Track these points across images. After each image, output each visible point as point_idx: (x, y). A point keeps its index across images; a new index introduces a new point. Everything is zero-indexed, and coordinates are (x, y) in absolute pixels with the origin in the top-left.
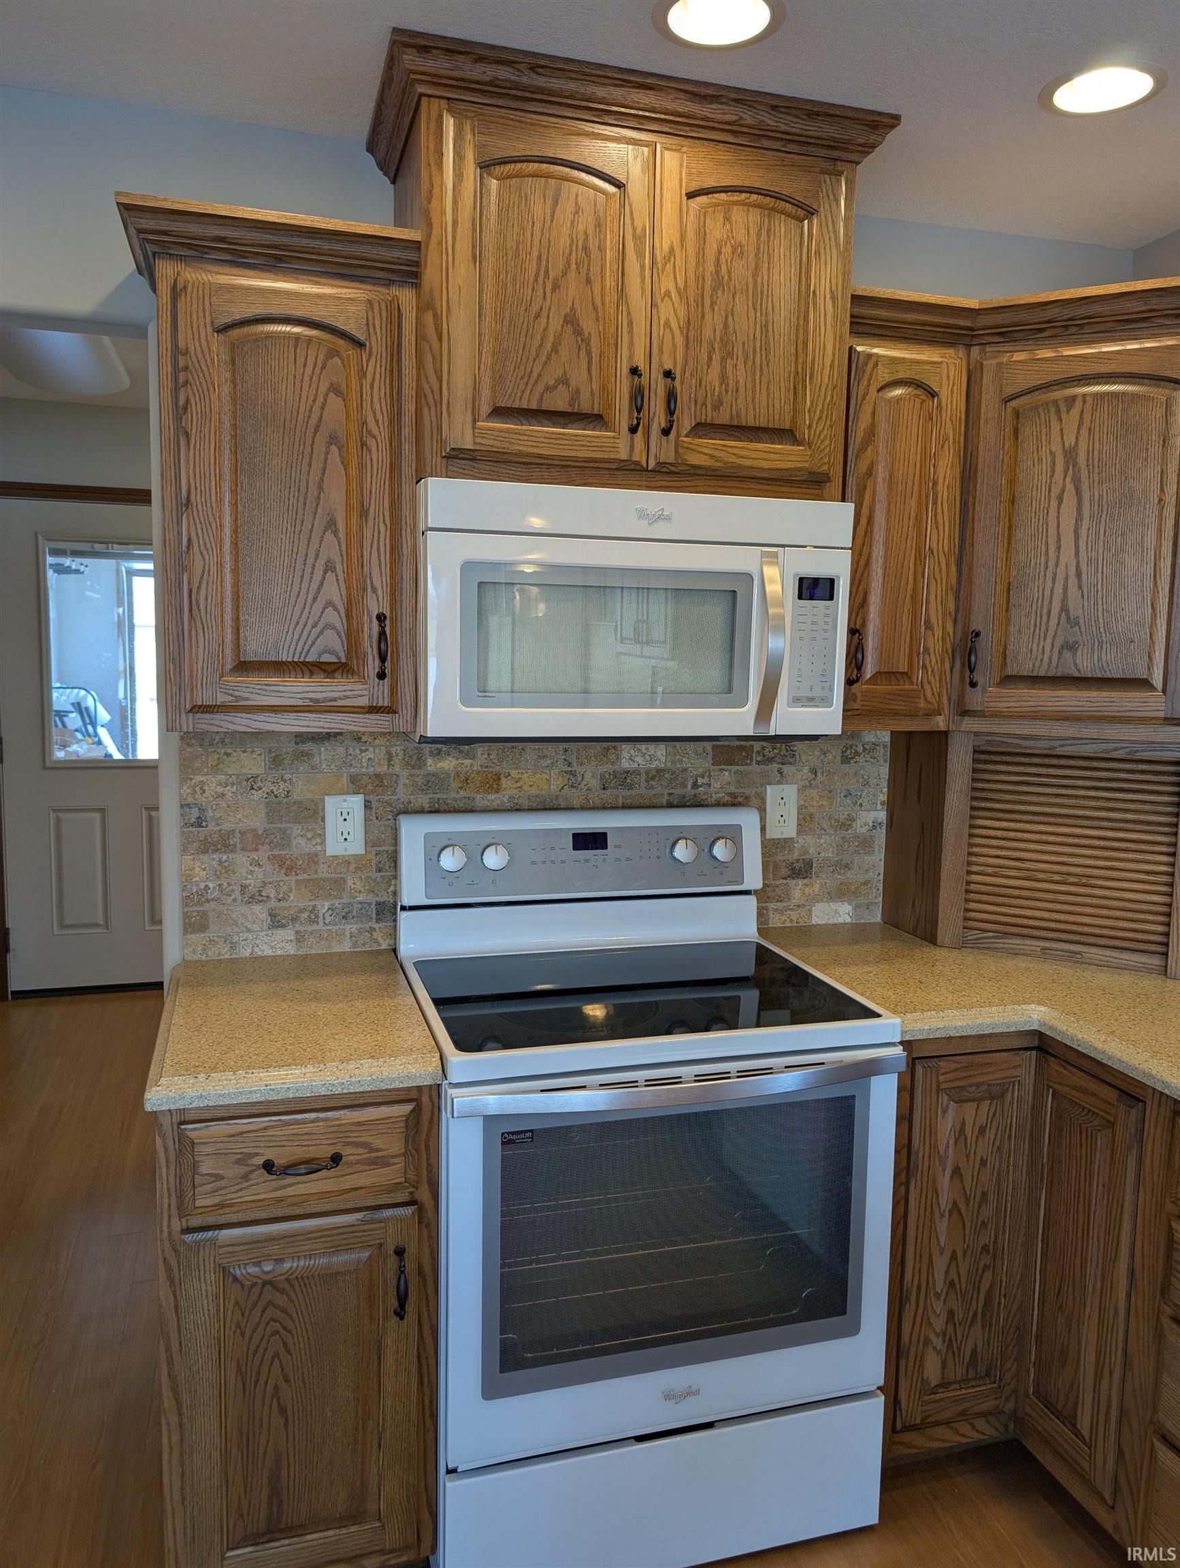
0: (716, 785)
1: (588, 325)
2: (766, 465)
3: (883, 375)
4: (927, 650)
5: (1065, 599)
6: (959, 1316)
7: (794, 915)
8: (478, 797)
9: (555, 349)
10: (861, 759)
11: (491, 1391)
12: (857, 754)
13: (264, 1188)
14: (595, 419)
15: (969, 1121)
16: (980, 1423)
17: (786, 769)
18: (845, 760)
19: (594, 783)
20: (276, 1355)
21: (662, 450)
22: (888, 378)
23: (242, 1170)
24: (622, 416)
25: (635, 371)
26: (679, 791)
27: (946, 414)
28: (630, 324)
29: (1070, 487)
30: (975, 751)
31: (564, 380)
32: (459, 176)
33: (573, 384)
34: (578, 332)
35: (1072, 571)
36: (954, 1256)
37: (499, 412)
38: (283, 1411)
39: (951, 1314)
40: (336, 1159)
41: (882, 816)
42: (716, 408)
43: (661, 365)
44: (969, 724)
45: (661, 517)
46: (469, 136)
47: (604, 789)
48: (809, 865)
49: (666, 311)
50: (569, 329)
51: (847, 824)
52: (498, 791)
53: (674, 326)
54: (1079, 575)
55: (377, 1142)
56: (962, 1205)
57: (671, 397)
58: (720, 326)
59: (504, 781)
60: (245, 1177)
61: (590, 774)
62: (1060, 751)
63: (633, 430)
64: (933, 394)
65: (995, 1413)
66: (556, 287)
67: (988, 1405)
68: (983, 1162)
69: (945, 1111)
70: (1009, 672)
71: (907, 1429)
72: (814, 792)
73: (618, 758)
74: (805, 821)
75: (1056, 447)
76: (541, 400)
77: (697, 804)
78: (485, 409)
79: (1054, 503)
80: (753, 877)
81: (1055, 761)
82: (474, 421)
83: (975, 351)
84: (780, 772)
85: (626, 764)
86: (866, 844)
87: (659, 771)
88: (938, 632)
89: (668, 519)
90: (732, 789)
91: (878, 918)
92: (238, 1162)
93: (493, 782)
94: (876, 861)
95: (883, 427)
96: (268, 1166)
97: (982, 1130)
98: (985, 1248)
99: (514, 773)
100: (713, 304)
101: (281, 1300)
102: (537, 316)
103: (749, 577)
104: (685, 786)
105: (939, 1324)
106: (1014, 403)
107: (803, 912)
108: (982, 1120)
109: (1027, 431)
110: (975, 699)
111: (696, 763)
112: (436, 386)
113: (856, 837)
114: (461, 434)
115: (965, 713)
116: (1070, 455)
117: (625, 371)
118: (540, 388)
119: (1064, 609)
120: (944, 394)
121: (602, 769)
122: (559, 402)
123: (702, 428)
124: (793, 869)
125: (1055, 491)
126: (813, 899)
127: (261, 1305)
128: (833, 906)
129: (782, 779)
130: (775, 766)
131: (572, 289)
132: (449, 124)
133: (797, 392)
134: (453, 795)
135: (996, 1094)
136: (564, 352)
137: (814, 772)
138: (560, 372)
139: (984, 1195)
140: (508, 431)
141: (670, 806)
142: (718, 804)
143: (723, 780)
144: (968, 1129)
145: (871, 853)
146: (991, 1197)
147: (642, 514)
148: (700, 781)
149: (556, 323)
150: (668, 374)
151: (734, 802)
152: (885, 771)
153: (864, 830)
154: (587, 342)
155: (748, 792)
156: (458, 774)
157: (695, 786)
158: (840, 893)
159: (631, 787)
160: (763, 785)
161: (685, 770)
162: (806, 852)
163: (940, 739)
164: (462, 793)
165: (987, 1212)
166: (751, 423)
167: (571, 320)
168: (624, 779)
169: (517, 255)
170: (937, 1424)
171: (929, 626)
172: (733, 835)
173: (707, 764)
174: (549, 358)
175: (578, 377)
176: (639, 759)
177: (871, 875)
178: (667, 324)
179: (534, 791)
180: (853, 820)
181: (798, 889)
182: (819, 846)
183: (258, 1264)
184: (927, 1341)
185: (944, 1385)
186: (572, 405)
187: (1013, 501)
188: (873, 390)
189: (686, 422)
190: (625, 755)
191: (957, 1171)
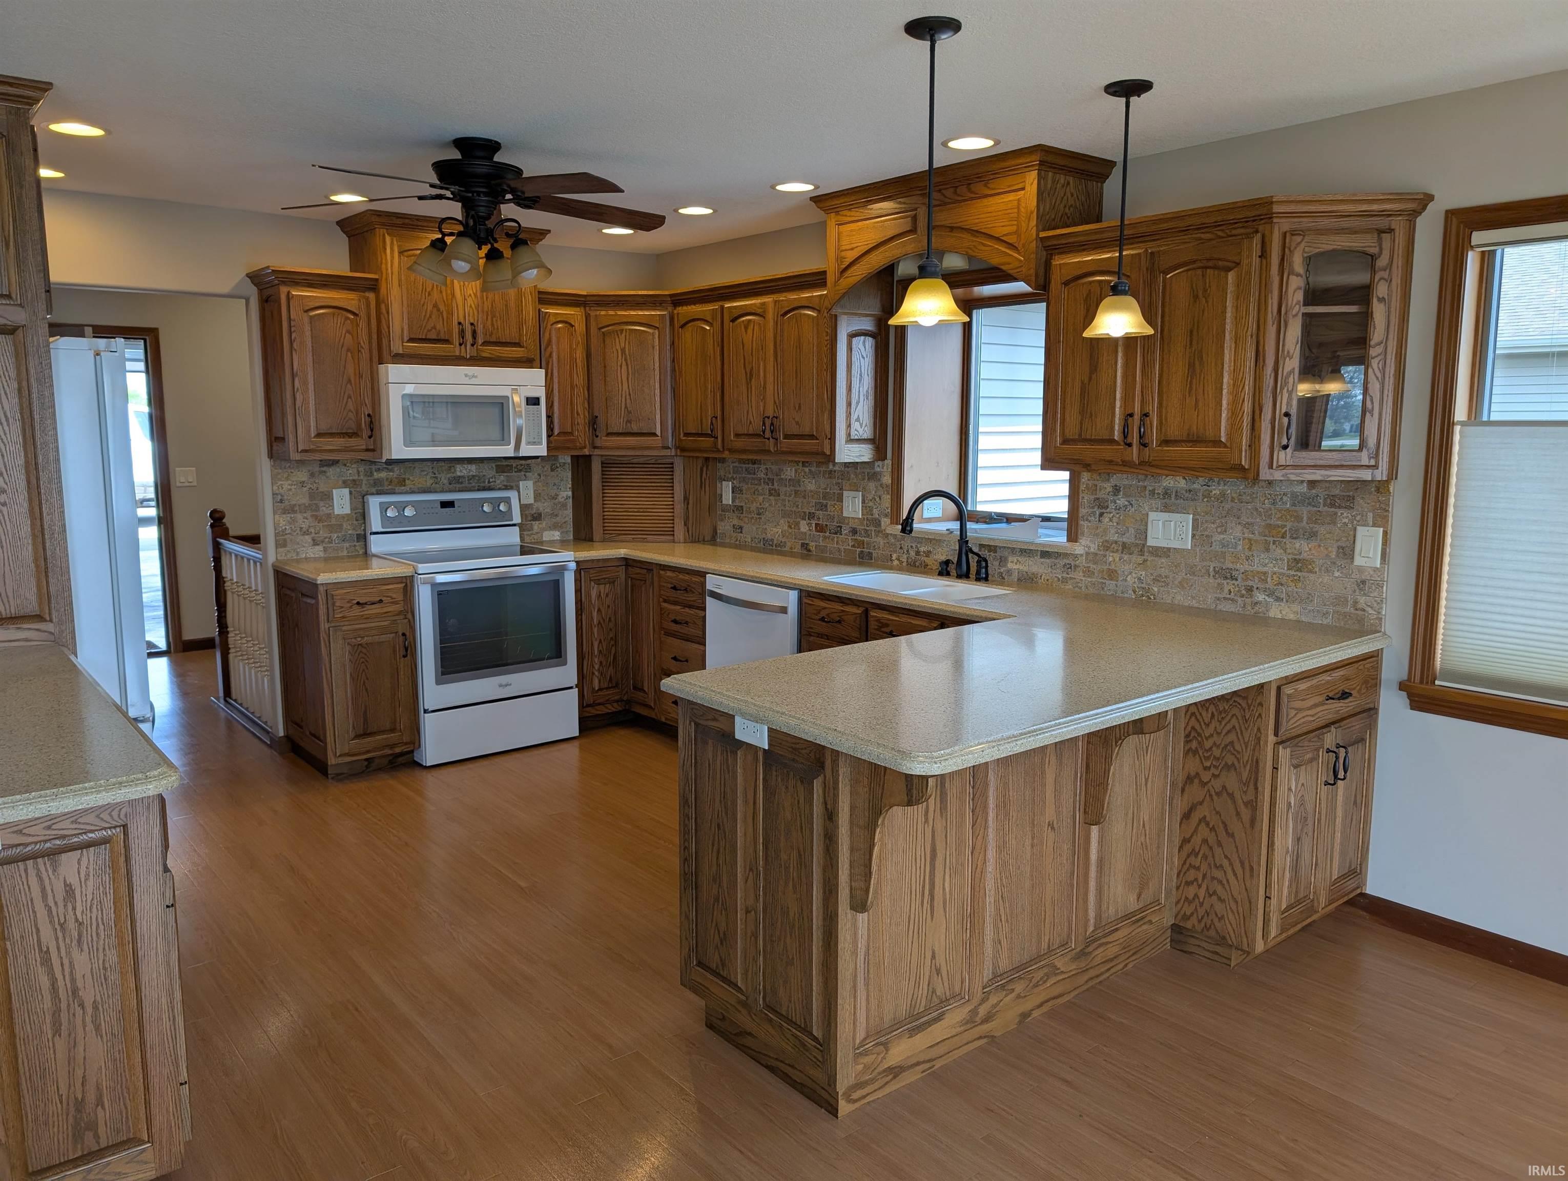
0: (498, 482)
1: (442, 307)
2: (510, 356)
3: (552, 319)
4: (578, 424)
5: (626, 404)
6: (604, 663)
7: (536, 537)
8: (397, 488)
9: (430, 317)
10: (559, 470)
11: (438, 682)
12: (557, 467)
13: (357, 611)
14: (446, 341)
15: (602, 591)
16: (615, 705)
17: (527, 474)
18: (552, 470)
19: (446, 482)
20: (364, 670)
21: (469, 351)
22: (554, 321)
23: (349, 605)
24: (456, 339)
25: (460, 323)
26: (482, 485)
27: (578, 333)
28: (457, 306)
29: (624, 363)
30: (602, 463)
31: (434, 328)
32: (392, 257)
33: (438, 328)
34: (438, 310)
35: (628, 393)
36: (600, 641)
37: (411, 340)
38: (366, 690)
39: (601, 663)
40: (381, 601)
41: (570, 493)
42: (490, 335)
43: (469, 320)
44: (597, 452)
45: (474, 376)
46: (395, 243)
47: (450, 484)
48: (540, 515)
49: (470, 301)
50: (435, 309)
51: (555, 497)
52: (404, 486)
53: (473, 306)
54: (630, 395)
55: (394, 596)
56: (602, 621)
57: (474, 333)
58: (490, 307)
59: (407, 481)
60: (351, 607)
61: (444, 478)
62: (631, 460)
63: (460, 345)
64: (572, 326)
65: (621, 700)
66: (429, 294)
67: (616, 698)
68: (609, 606)
69: (593, 588)
70: (609, 431)
71: (588, 706)
72: (540, 484)
73: (455, 471)
74: (537, 496)
75: (618, 347)
76: (426, 335)
77: (490, 489)
78: (406, 339)
79: (619, 368)
80: (517, 519)
81: (631, 466)
82: (403, 343)
83: (587, 308)
84: (525, 475)
85: (459, 474)
86: (564, 506)
87: (473, 476)
88: (582, 416)
89: (476, 377)
90: (505, 483)
91: (572, 537)
92: (348, 602)
93: (402, 482)
94: (569, 512)
95: (554, 339)
96: (358, 603)
97: (607, 595)
98: (612, 638)
99: (411, 478)
100: (487, 298)
101: (364, 650)
102: (423, 305)
103: (507, 397)
104: (484, 482)
105: (597, 667)
106: (603, 330)
107: (539, 535)
108: (607, 591)
109: (608, 341)
110: (598, 442)
111: (489, 472)
112: (387, 330)
113: (560, 503)
114: (397, 347)
115: (595, 447)
116: (623, 350)
117: (456, 323)
118: (425, 331)
119: (626, 407)
120: (576, 325)
121: (449, 475)
122: (433, 335)
123: (486, 343)
124: (534, 517)
125: (619, 364)
126: (544, 530)
127: (358, 651)
128: (552, 532)
129: (526, 478)
130: (523, 473)
131: (435, 295)
132: (388, 239)
133: (520, 329)
134: (386, 488)
135: (612, 582)
136: (433, 317)
137: (539, 475)
138: (432, 325)
139: (610, 618)
140: (416, 346)
141: (478, 490)
142: (500, 489)
143: (501, 479)
144: (602, 595)
145: (566, 509)
146: (613, 619)
147: (466, 375)
148: (491, 480)
149: (430, 307)
150: (472, 324)
151: (507, 488)
152: (570, 475)
153: (563, 500)
154: (442, 313)
155: (512, 484)
156: (387, 479)
157: (489, 482)
158: (555, 527)
159: (462, 483)
160: (518, 481)
161: (484, 475)
162: (539, 510)
163: (588, 458)
164: (390, 487)
165: (611, 625)
166: (504, 341)
167: (435, 306)
168: (458, 480)
169: (415, 283)
170: (599, 704)
171: (578, 414)
172: (507, 501)
173: (493, 473)
174: (428, 320)
175: (439, 326)
176: (464, 471)
177: (567, 519)
178: (471, 306)
179: (420, 486)
180: (557, 495)
181: (536, 525)
182: (544, 507)
183: (355, 638)
184: (593, 674)
185: (600, 689)
186: (438, 336)
187: (605, 367)
188: (549, 325)
189: (480, 341)
190: (458, 469)
191: (599, 610)
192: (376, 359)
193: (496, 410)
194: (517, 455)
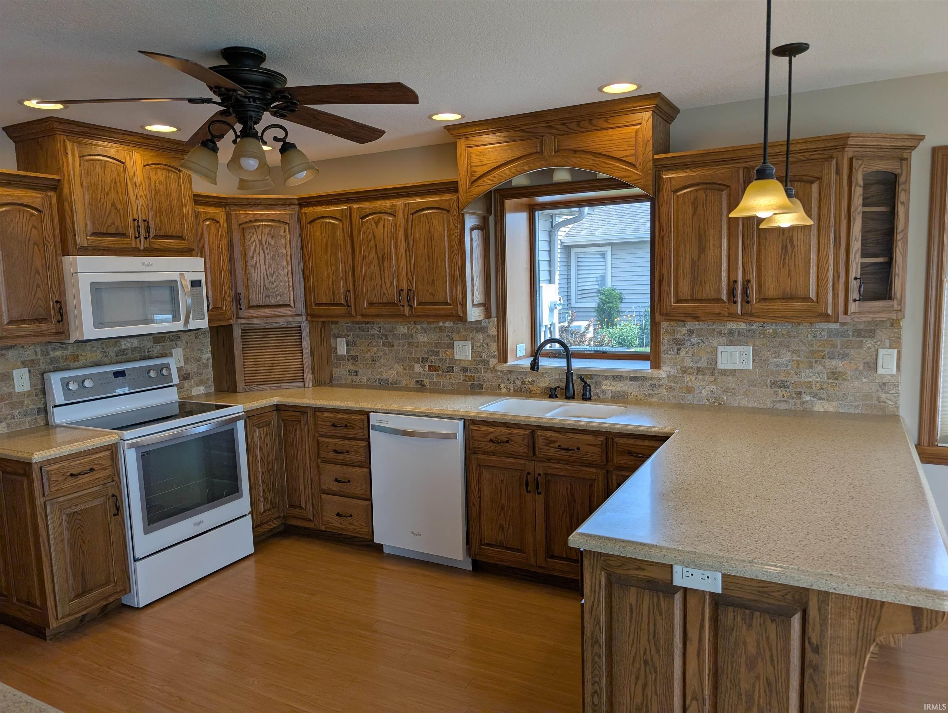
0: (155, 351)
1: (119, 206)
2: (176, 247)
3: (203, 217)
4: (226, 300)
5: (264, 283)
6: (266, 490)
7: (186, 393)
8: (71, 364)
9: (109, 214)
10: (201, 337)
11: (146, 532)
12: (200, 335)
13: (71, 482)
14: (124, 235)
15: (262, 433)
16: (275, 521)
17: (177, 342)
18: (196, 338)
19: (113, 354)
20: (80, 535)
21: (143, 244)
22: (205, 218)
23: (64, 478)
24: (131, 233)
25: (134, 220)
26: (143, 354)
27: (222, 227)
28: (131, 205)
29: (261, 251)
30: (242, 330)
31: (113, 223)
32: (74, 161)
33: (116, 225)
34: (116, 208)
35: (265, 275)
36: (263, 473)
37: (94, 234)
38: (83, 552)
39: (264, 490)
40: (92, 470)
41: (210, 355)
42: (160, 230)
43: (142, 218)
44: (240, 321)
45: (149, 265)
46: (76, 148)
47: (117, 356)
48: (189, 374)
49: (141, 201)
50: (113, 207)
51: (199, 360)
52: (78, 361)
53: (144, 205)
54: (267, 276)
55: (103, 463)
56: (263, 458)
57: (148, 229)
58: (158, 206)
59: (80, 357)
60: (65, 479)
61: (111, 351)
62: (267, 327)
63: (136, 238)
64: (218, 222)
65: (279, 517)
66: (108, 194)
67: (276, 515)
68: (267, 445)
69: (255, 431)
70: (251, 305)
71: (259, 526)
72: (188, 350)
73: (121, 345)
74: (186, 360)
75: (256, 239)
76: (107, 230)
77: (149, 358)
78: (89, 233)
79: (258, 255)
80: (176, 380)
81: (266, 330)
82: (87, 237)
83: (228, 209)
84: (176, 344)
85: (123, 347)
86: (206, 366)
87: (136, 348)
88: (228, 294)
89: (151, 265)
90: (161, 352)
91: (213, 390)
92: (63, 475)
93: (76, 358)
94: (210, 370)
95: (205, 233)
96: (72, 475)
97: (266, 435)
98: (270, 469)
99: (83, 354)
100: (155, 199)
101: (80, 517)
102: (103, 203)
103: (176, 281)
104: (145, 352)
105: (261, 494)
106: (243, 226)
107: (189, 391)
108: (265, 432)
109: (247, 234)
110: (242, 313)
111: (148, 344)
112: (71, 225)
113: (203, 364)
114: (81, 240)
115: (238, 318)
116: (260, 242)
117: (131, 220)
118: (106, 226)
119: (264, 285)
120: (221, 222)
121: (115, 349)
122: (112, 230)
123: (156, 237)
124: (184, 377)
125: (257, 252)
126: (192, 386)
127: (74, 518)
128: (198, 388)
129: (177, 346)
130: (174, 342)
131: (113, 195)
132: (68, 144)
133: (182, 224)
134: (61, 365)
135: (268, 424)
136: (112, 214)
137: (187, 343)
138: (112, 221)
139: (268, 454)
140: (98, 240)
141: (140, 360)
142: (157, 357)
143: (158, 349)
144: (262, 436)
145: (208, 368)
146: (270, 454)
147: (144, 264)
148: (150, 350)
149: (109, 206)
150: (144, 221)
151: (162, 356)
152: (209, 340)
153: (205, 361)
154: (119, 211)
155: (166, 352)
156: (62, 357)
157: (148, 352)
158: (200, 383)
159: (126, 355)
160: (171, 349)
161: (144, 347)
162: (187, 370)
163: (229, 328)
164: (65, 363)
165: (270, 459)
166: (170, 234)
167: (113, 204)
168: (123, 352)
169: (95, 184)
170: (264, 523)
171: (225, 292)
172: (167, 366)
173: (151, 344)
174: (108, 216)
175: (118, 223)
176: (128, 344)
177: (209, 376)
178: (142, 205)
179: (92, 360)
180: (201, 358)
181: (186, 384)
182: (192, 368)
183: (70, 507)
184: (259, 500)
185: (264, 512)
186: (116, 231)
187: (245, 254)
188: (201, 222)
189: (152, 235)
190: (123, 343)
191: (261, 448)
192: (60, 252)
193: (166, 294)
194: (186, 329)
